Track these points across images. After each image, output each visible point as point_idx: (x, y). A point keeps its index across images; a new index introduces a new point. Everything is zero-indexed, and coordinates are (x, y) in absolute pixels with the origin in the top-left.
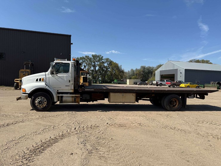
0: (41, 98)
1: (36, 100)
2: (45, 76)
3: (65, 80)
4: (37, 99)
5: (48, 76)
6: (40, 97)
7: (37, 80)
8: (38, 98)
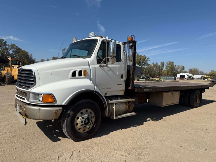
0: (87, 111)
1: (78, 118)
2: (88, 67)
3: (117, 75)
4: (79, 115)
5: (93, 66)
6: (84, 111)
7: (74, 74)
8: (82, 113)
